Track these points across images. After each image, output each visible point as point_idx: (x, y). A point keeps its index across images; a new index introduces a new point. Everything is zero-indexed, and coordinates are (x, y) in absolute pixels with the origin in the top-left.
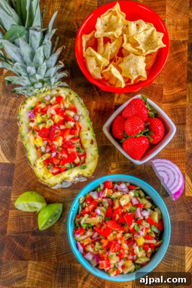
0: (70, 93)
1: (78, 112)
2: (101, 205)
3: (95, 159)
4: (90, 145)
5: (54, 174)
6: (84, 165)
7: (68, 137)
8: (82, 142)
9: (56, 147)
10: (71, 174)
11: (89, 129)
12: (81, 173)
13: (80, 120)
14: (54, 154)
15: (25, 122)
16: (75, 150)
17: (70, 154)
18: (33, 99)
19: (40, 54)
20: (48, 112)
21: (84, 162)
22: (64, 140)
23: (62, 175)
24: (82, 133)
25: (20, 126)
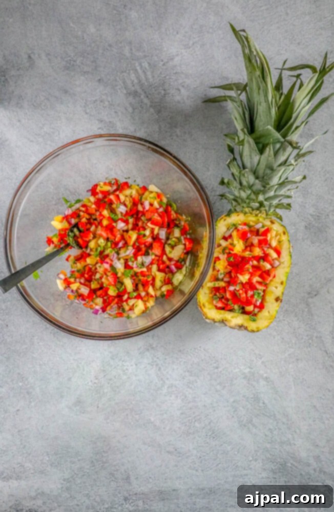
1: (281, 257)
4: (274, 300)
5: (217, 308)
6: (255, 318)
7: (256, 279)
8: (266, 292)
10: (235, 318)
11: (282, 283)
12: (245, 324)
13: (279, 268)
18: (240, 216)
21: (255, 315)
22: (250, 279)
23: (224, 313)
24: (272, 283)
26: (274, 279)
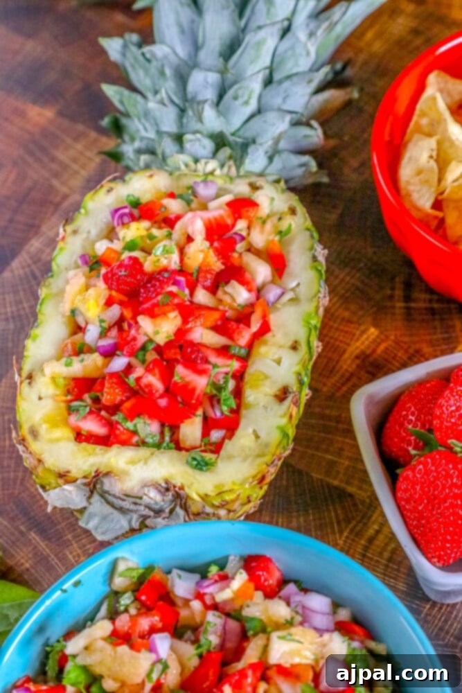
0: (293, 211)
1: (285, 276)
2: (189, 634)
3: (259, 456)
4: (272, 399)
5: (80, 437)
6: (209, 456)
8: (247, 377)
9: (142, 339)
10: (141, 464)
11: (294, 347)
12: (178, 481)
13: (278, 306)
14: (119, 363)
15: (89, 232)
16: (201, 383)
17: (176, 383)
18: (156, 178)
19: (257, 57)
20: (178, 225)
21: (217, 448)
22: (181, 333)
23: (106, 452)
24: (263, 349)
25: (63, 238)
26: (268, 336)
